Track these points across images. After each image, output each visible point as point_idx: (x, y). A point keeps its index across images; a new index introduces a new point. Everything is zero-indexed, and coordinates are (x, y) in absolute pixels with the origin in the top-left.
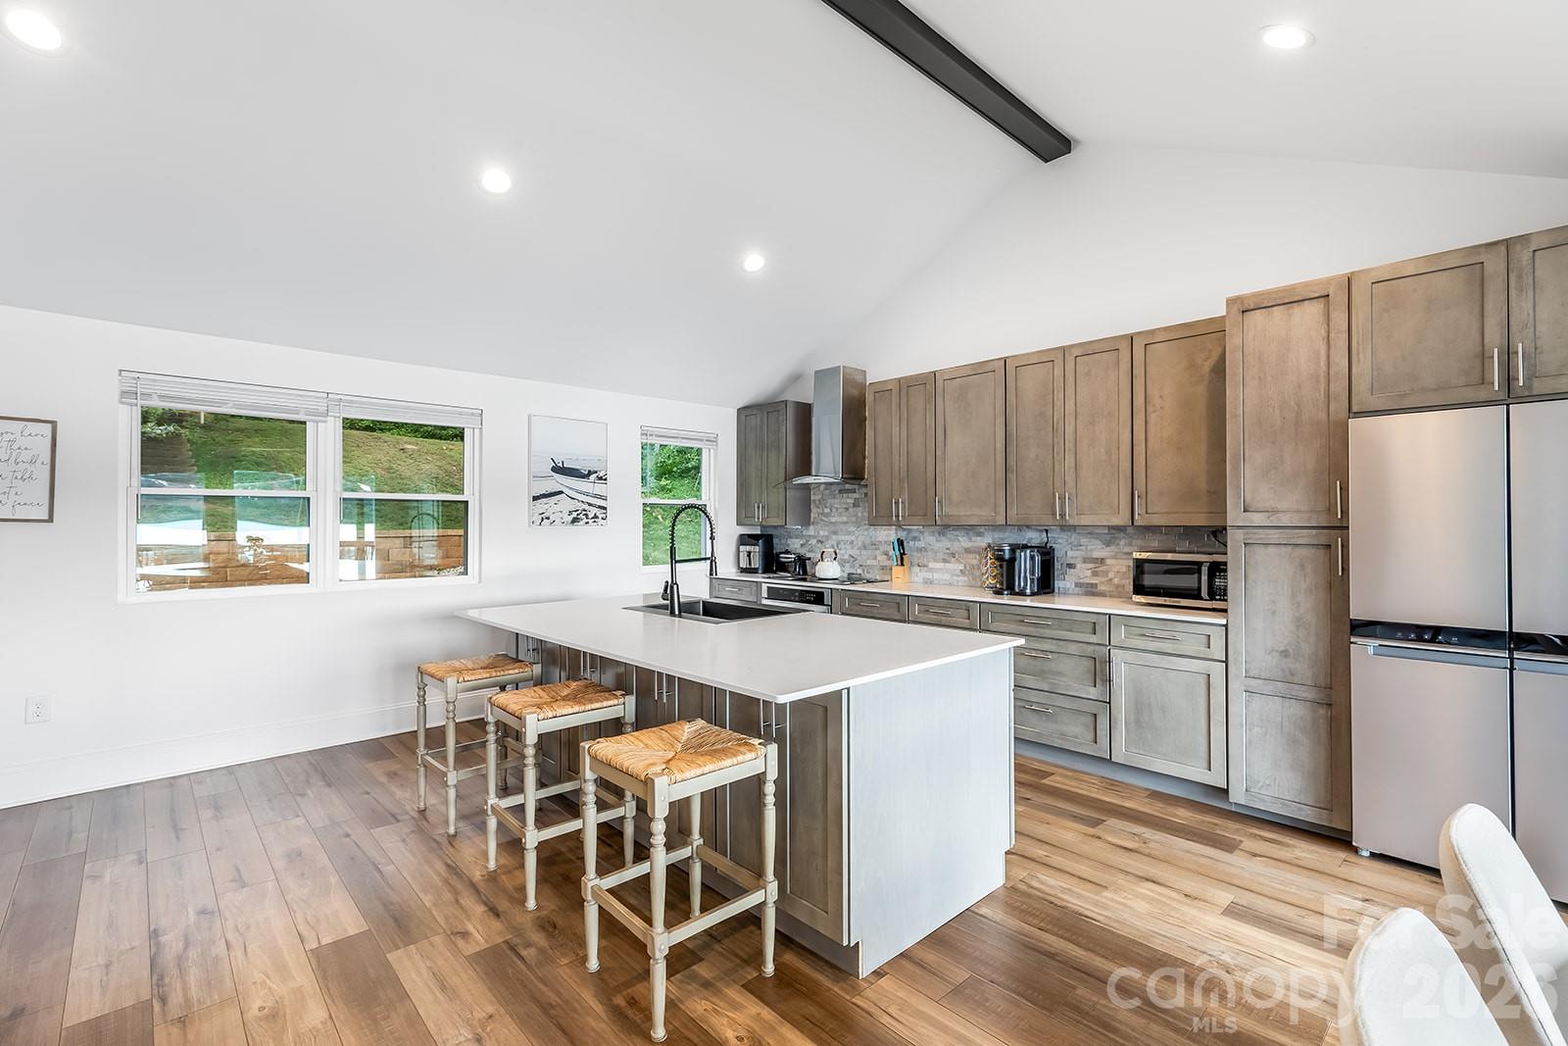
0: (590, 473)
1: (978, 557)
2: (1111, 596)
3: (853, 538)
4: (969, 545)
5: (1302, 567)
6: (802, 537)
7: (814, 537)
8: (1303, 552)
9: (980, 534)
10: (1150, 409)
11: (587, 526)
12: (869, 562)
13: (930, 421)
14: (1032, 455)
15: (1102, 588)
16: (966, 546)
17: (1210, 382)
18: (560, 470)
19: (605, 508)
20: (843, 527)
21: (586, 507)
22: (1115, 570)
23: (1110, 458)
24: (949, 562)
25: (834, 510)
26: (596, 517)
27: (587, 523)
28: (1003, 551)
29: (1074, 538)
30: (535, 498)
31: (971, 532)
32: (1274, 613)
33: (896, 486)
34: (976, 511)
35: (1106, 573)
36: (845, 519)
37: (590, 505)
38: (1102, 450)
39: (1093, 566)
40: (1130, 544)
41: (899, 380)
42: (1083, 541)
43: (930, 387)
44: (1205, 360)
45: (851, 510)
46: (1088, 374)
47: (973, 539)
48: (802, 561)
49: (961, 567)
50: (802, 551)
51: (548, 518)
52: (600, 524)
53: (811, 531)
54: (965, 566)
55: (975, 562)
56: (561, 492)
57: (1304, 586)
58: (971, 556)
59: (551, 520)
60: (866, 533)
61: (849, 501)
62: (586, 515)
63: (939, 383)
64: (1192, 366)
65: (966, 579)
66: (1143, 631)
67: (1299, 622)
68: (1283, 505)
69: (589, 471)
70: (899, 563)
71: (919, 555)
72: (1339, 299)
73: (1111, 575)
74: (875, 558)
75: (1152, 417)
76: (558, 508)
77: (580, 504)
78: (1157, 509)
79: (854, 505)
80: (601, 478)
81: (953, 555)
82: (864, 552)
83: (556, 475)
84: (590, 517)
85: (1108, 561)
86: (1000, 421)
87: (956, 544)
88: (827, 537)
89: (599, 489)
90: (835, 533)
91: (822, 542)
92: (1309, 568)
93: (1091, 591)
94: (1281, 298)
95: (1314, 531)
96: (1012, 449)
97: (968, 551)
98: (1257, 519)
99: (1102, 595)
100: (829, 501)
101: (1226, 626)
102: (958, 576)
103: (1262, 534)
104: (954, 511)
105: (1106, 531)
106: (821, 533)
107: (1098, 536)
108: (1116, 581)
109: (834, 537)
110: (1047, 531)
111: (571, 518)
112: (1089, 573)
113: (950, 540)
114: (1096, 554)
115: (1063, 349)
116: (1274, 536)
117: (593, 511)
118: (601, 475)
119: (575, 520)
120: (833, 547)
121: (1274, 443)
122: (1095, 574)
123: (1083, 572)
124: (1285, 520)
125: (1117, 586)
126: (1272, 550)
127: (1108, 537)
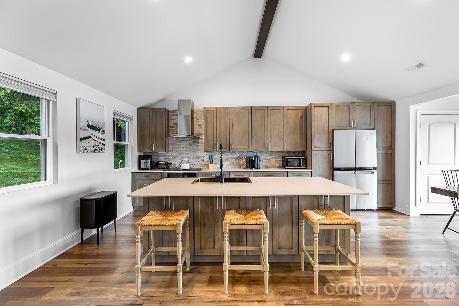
0: (100, 129)
1: (235, 160)
2: (271, 168)
3: (189, 156)
4: (232, 157)
5: (324, 158)
6: (165, 156)
7: (171, 156)
8: (325, 155)
9: (235, 154)
10: (288, 124)
11: (99, 153)
12: (195, 163)
13: (228, 121)
14: (259, 132)
15: (269, 166)
16: (231, 157)
17: (300, 120)
18: (90, 126)
19: (104, 145)
20: (184, 152)
21: (99, 144)
22: (272, 161)
23: (279, 135)
24: (225, 162)
25: (180, 147)
26: (102, 149)
27: (99, 151)
28: (253, 158)
29: (262, 154)
30: (82, 139)
31: (233, 153)
32: (320, 168)
33: (215, 139)
34: (243, 147)
35: (270, 162)
36: (185, 150)
37: (100, 143)
38: (277, 133)
39: (267, 161)
40: (275, 155)
41: (216, 108)
42: (265, 155)
43: (227, 111)
44: (299, 115)
45: (188, 147)
46: (274, 114)
47: (234, 155)
48: (167, 164)
49: (230, 163)
50: (166, 161)
51: (86, 149)
52: (103, 151)
53: (170, 154)
54: (231, 163)
55: (234, 161)
56: (90, 137)
57: (324, 162)
58: (233, 160)
59: (87, 150)
60: (194, 154)
61: (187, 144)
62: (99, 148)
63: (231, 111)
64: (296, 116)
65: (231, 166)
66: (296, 174)
67: (324, 169)
68: (321, 146)
69: (100, 128)
70: (211, 163)
71: (215, 160)
72: (330, 107)
73: (271, 163)
74: (198, 162)
75: (288, 126)
76: (89, 144)
77: (97, 143)
78: (290, 147)
79: (189, 145)
80: (103, 131)
81: (227, 160)
82: (193, 160)
83: (89, 129)
84: (100, 149)
85: (270, 159)
86: (250, 123)
87: (228, 157)
88: (177, 156)
89: (102, 136)
90: (181, 154)
91: (175, 157)
92: (325, 159)
93: (267, 167)
94: (321, 105)
95: (326, 151)
96: (253, 131)
97: (232, 158)
98: (317, 149)
99: (269, 167)
100: (178, 144)
101: (312, 171)
102: (228, 165)
103: (318, 152)
104: (235, 147)
105: (270, 152)
106: (174, 154)
107: (268, 154)
108: (272, 164)
109: (180, 156)
110: (256, 152)
111: (93, 149)
112: (266, 162)
113: (226, 155)
114: (268, 158)
115: (268, 107)
116: (320, 152)
117: (101, 146)
118: (104, 130)
119: (95, 150)
120: (180, 159)
121: (320, 134)
122: (268, 163)
123: (265, 162)
124: (322, 149)
125: (273, 165)
126: (319, 155)
127: (270, 154)
